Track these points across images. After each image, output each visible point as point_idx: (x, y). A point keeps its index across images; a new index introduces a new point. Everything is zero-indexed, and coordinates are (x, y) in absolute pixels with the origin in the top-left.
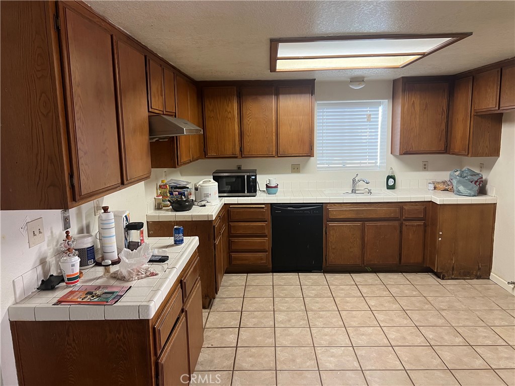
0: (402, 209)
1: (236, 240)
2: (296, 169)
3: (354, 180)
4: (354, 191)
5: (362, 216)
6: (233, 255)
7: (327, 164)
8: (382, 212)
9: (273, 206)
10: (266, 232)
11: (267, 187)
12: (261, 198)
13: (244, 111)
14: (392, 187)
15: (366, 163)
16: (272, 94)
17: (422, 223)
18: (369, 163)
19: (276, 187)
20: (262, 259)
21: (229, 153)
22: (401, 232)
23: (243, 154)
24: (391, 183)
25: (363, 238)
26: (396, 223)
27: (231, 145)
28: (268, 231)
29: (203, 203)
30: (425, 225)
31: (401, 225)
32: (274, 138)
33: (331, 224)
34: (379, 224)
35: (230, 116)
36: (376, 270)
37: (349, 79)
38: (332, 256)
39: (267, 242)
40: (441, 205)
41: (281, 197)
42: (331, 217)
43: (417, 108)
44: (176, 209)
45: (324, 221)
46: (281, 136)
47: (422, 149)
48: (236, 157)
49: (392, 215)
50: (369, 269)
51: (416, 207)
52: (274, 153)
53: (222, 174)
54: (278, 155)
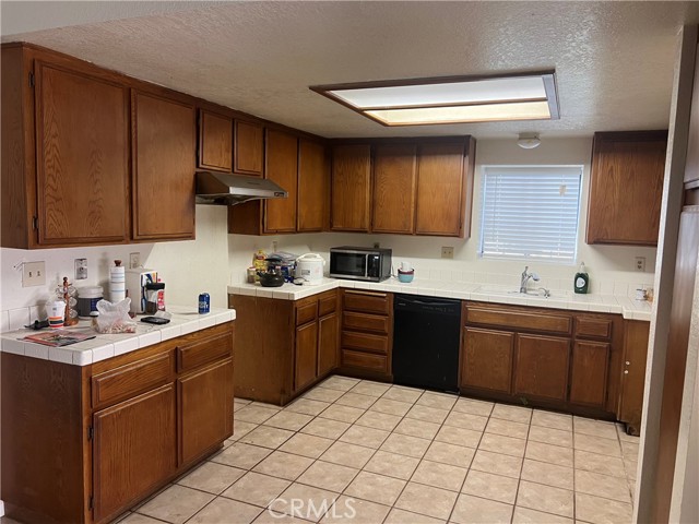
0: (573, 320)
2: (448, 253)
3: (524, 275)
4: (524, 290)
5: (514, 324)
6: (346, 352)
8: (544, 322)
9: (398, 297)
10: (386, 329)
11: (399, 272)
12: (391, 285)
13: (378, 176)
15: (556, 254)
16: (413, 155)
17: (605, 345)
18: (561, 254)
19: (411, 273)
20: (378, 364)
21: (357, 226)
22: (572, 353)
23: (373, 229)
25: (514, 356)
26: (565, 340)
27: (360, 216)
28: (389, 328)
29: (300, 281)
31: (572, 345)
32: (413, 210)
33: (470, 329)
34: (538, 337)
35: (360, 180)
36: (534, 404)
37: (518, 136)
38: (468, 374)
39: (387, 342)
40: (628, 320)
42: (470, 319)
43: (617, 176)
45: (462, 324)
46: (421, 209)
48: (366, 232)
49: (559, 328)
50: (524, 401)
51: (596, 321)
52: (411, 229)
54: (419, 232)
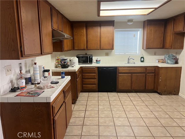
0: (146, 69)
1: (85, 80)
2: (107, 54)
3: (128, 59)
4: (128, 63)
5: (132, 71)
6: (84, 85)
7: (118, 53)
8: (139, 70)
9: (98, 68)
10: (96, 77)
11: (96, 61)
12: (94, 65)
13: (88, 32)
14: (143, 61)
15: (133, 53)
16: (98, 26)
17: (154, 74)
18: (134, 53)
19: (100, 61)
20: (94, 87)
21: (82, 48)
22: (146, 78)
23: (87, 48)
24: (142, 60)
25: (131, 80)
26: (144, 74)
27: (83, 45)
28: (97, 77)
29: (73, 66)
30: (155, 75)
31: (146, 75)
32: (99, 42)
33: (120, 74)
34: (138, 74)
35: (83, 34)
36: (136, 91)
37: (127, 21)
38: (120, 86)
39: (96, 81)
40: (161, 67)
41: (101, 64)
42: (120, 72)
43: (153, 31)
44: (62, 68)
45: (117, 73)
46: (102, 42)
47: (154, 47)
48: (85, 50)
49: (143, 71)
50: (133, 91)
51: (152, 68)
52: (99, 48)
53: (80, 56)
54: (101, 49)
